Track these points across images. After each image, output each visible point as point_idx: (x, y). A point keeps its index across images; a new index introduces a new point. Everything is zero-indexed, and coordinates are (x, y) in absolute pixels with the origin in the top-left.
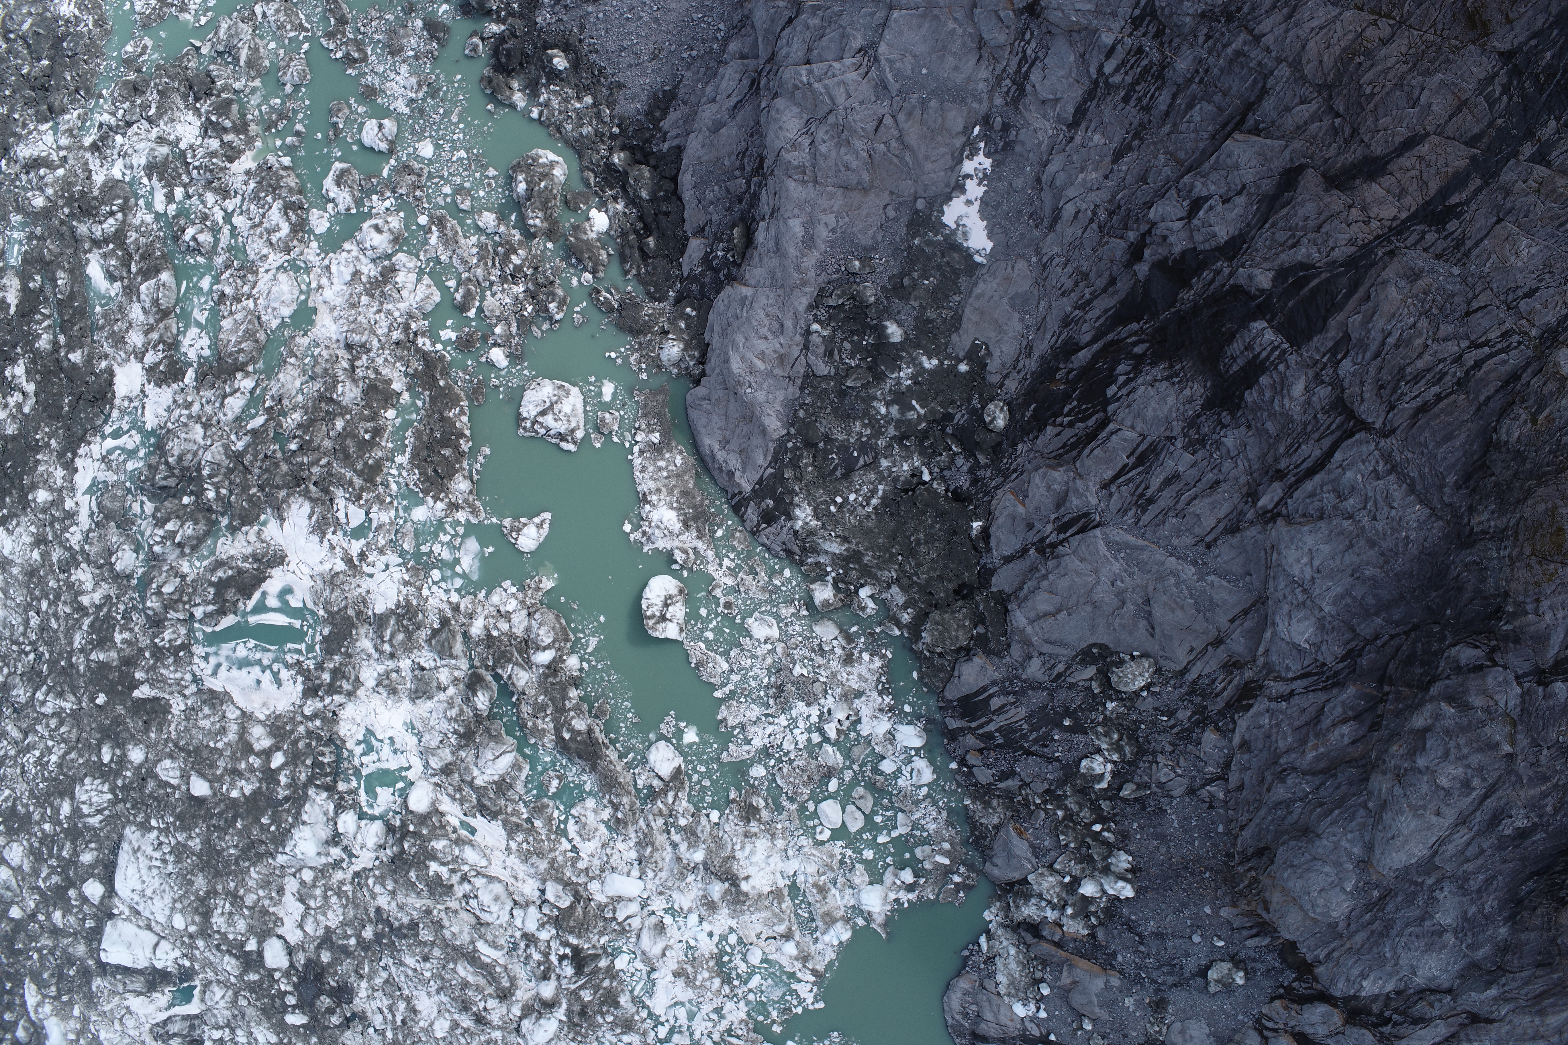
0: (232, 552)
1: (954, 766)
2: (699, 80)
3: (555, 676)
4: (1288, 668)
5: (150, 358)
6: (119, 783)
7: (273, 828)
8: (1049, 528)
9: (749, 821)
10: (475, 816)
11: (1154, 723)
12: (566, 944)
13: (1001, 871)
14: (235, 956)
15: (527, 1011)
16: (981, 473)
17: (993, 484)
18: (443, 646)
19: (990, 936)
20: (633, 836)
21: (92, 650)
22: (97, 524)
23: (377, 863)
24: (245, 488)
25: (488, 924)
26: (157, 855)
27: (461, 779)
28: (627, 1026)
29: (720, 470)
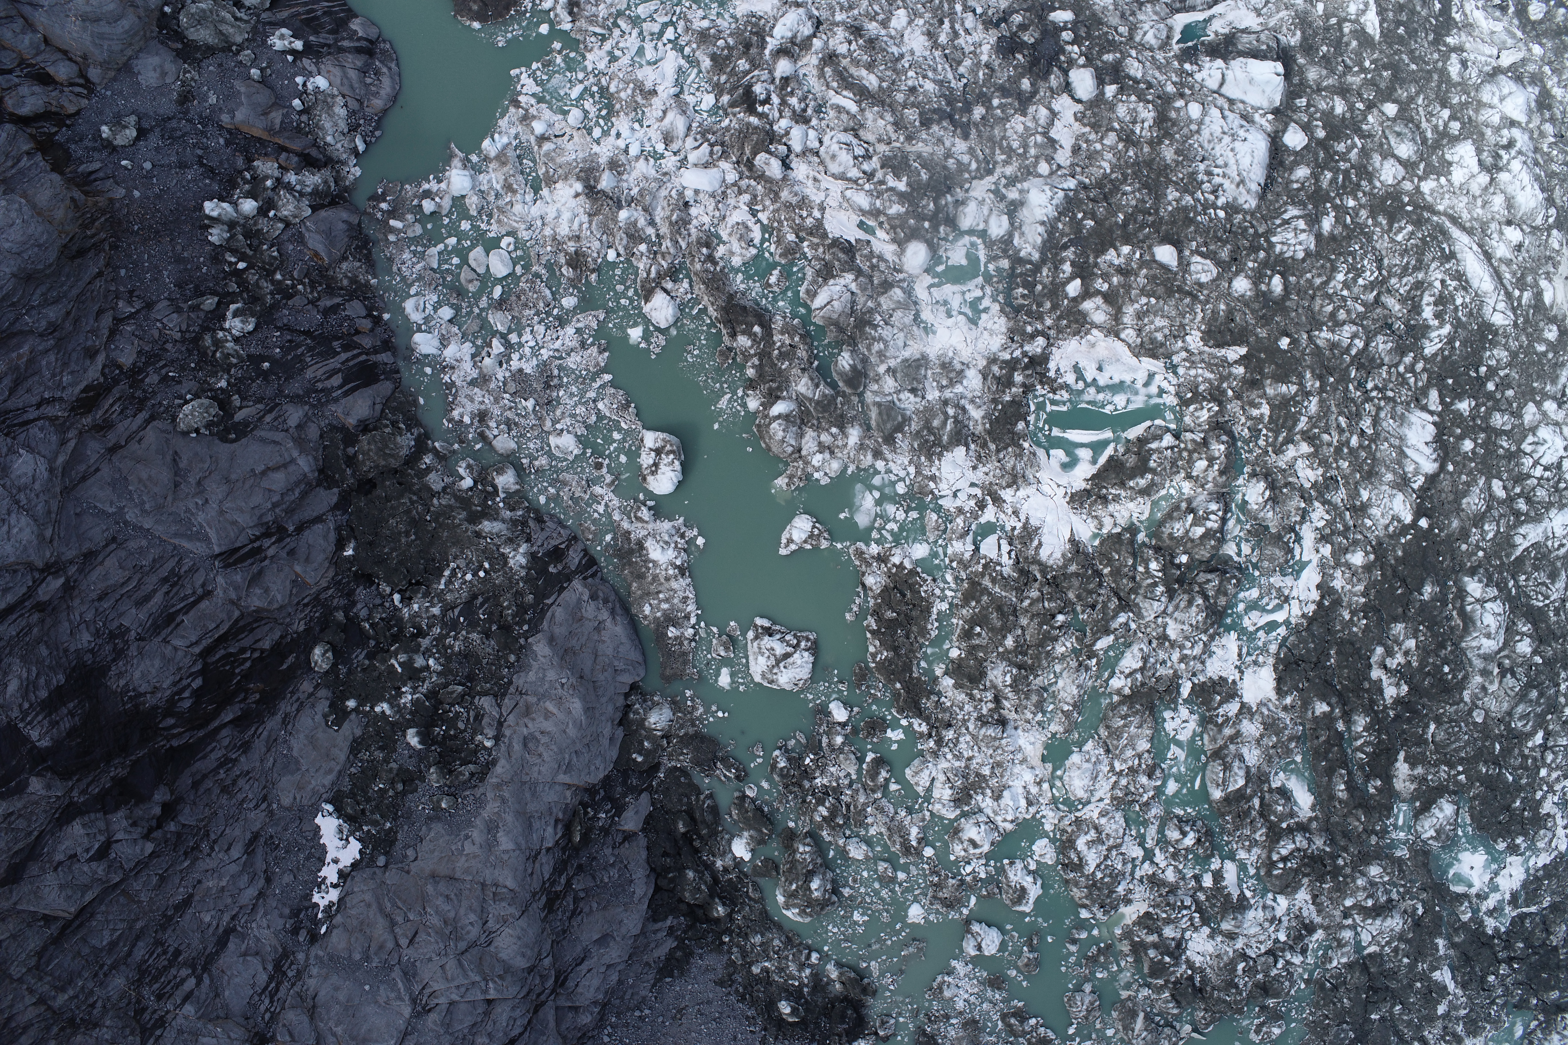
0: (1131, 505)
1: (386, 316)
2: (632, 986)
3: (770, 389)
4: (41, 429)
5: (1232, 708)
6: (1262, 254)
7: (1080, 216)
8: (271, 552)
9: (576, 252)
10: (858, 241)
11: (183, 368)
12: (761, 116)
13: (338, 217)
14: (1130, 78)
15: (806, 44)
16: (343, 602)
17: (330, 592)
18: (889, 415)
19: (355, 151)
20: (693, 231)
21: (1296, 394)
22: (1292, 529)
23: (967, 186)
24: (1116, 573)
25: (845, 130)
26: (1217, 180)
27: (872, 282)
28: (704, 37)
29: (606, 601)
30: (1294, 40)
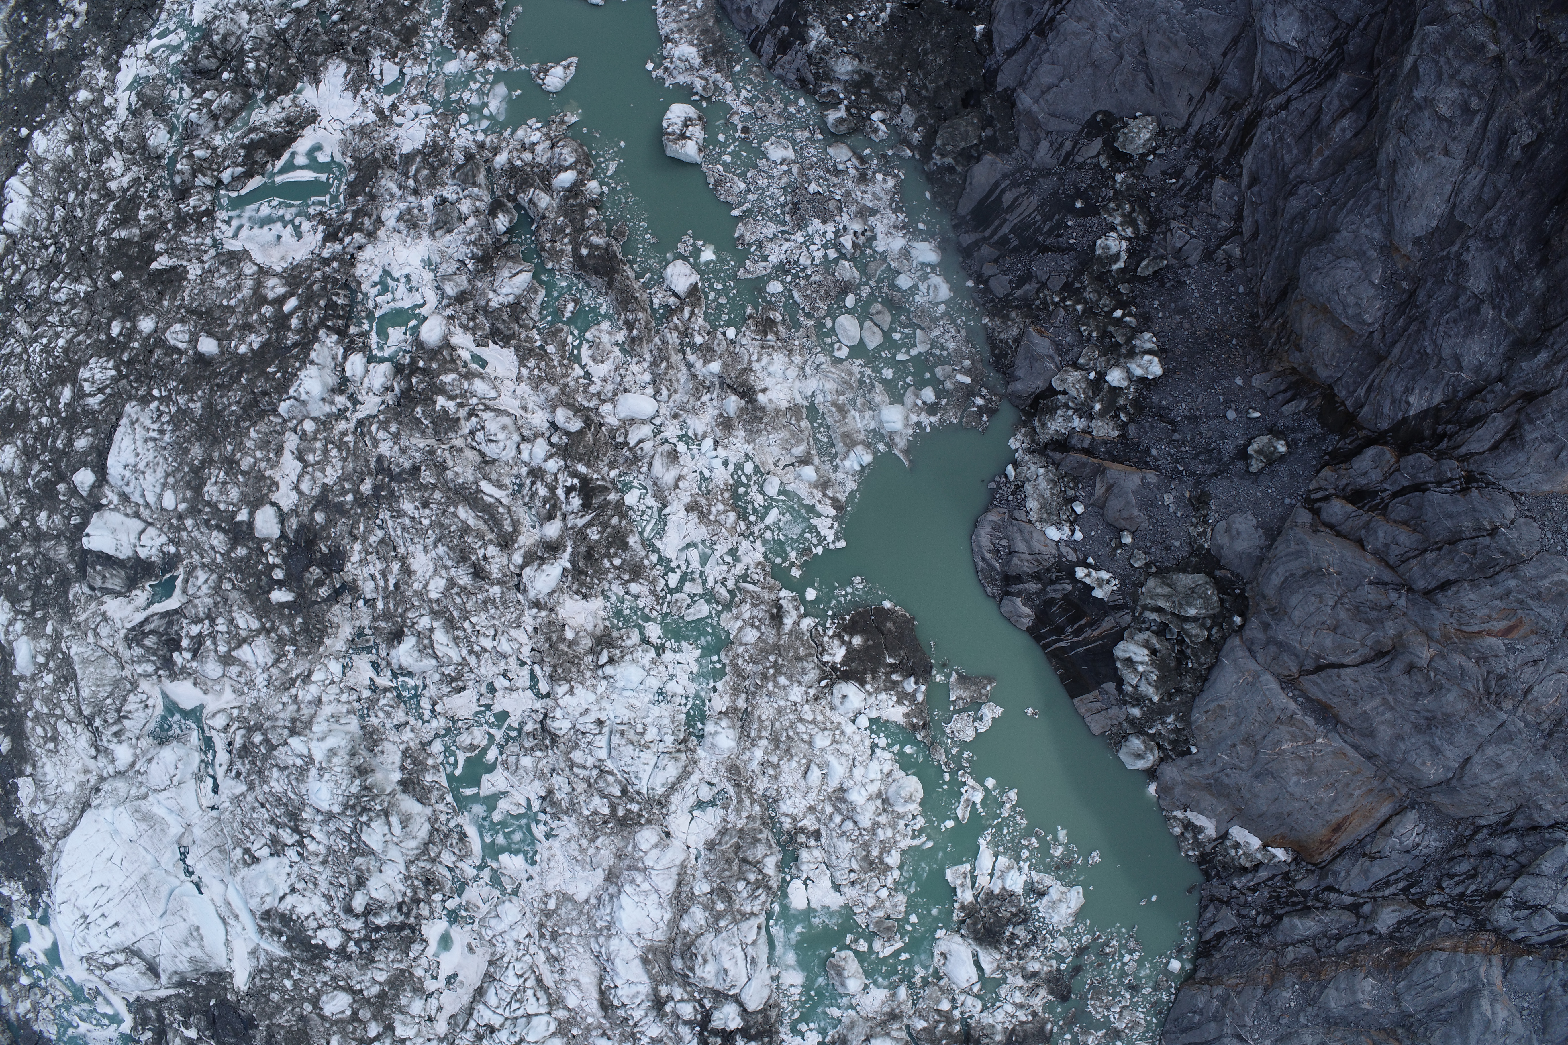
1: (970, 284)
4: (1282, 77)
6: (125, 357)
7: (278, 375)
9: (766, 335)
10: (487, 345)
11: (1163, 190)
13: (1027, 384)
14: (224, 530)
15: (530, 558)
18: (467, 175)
19: (1016, 465)
20: (648, 356)
21: (114, 230)
22: (134, 113)
24: (284, 59)
25: (494, 461)
26: (156, 426)
27: (476, 305)
28: (636, 572)
29: (738, 10)
30: (77, 589)
